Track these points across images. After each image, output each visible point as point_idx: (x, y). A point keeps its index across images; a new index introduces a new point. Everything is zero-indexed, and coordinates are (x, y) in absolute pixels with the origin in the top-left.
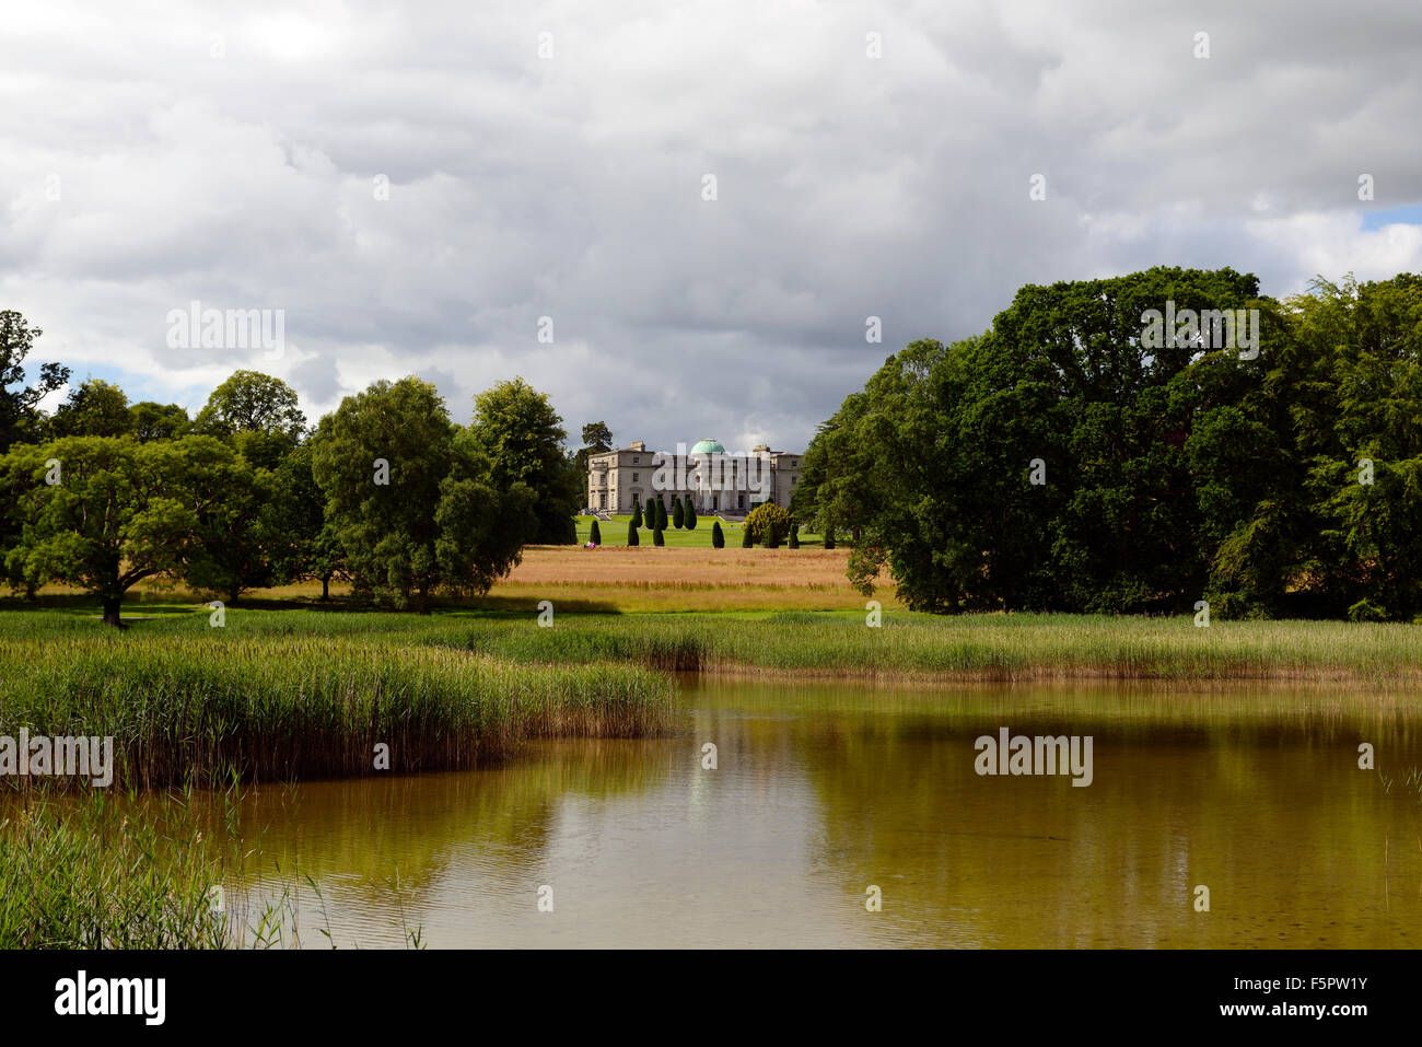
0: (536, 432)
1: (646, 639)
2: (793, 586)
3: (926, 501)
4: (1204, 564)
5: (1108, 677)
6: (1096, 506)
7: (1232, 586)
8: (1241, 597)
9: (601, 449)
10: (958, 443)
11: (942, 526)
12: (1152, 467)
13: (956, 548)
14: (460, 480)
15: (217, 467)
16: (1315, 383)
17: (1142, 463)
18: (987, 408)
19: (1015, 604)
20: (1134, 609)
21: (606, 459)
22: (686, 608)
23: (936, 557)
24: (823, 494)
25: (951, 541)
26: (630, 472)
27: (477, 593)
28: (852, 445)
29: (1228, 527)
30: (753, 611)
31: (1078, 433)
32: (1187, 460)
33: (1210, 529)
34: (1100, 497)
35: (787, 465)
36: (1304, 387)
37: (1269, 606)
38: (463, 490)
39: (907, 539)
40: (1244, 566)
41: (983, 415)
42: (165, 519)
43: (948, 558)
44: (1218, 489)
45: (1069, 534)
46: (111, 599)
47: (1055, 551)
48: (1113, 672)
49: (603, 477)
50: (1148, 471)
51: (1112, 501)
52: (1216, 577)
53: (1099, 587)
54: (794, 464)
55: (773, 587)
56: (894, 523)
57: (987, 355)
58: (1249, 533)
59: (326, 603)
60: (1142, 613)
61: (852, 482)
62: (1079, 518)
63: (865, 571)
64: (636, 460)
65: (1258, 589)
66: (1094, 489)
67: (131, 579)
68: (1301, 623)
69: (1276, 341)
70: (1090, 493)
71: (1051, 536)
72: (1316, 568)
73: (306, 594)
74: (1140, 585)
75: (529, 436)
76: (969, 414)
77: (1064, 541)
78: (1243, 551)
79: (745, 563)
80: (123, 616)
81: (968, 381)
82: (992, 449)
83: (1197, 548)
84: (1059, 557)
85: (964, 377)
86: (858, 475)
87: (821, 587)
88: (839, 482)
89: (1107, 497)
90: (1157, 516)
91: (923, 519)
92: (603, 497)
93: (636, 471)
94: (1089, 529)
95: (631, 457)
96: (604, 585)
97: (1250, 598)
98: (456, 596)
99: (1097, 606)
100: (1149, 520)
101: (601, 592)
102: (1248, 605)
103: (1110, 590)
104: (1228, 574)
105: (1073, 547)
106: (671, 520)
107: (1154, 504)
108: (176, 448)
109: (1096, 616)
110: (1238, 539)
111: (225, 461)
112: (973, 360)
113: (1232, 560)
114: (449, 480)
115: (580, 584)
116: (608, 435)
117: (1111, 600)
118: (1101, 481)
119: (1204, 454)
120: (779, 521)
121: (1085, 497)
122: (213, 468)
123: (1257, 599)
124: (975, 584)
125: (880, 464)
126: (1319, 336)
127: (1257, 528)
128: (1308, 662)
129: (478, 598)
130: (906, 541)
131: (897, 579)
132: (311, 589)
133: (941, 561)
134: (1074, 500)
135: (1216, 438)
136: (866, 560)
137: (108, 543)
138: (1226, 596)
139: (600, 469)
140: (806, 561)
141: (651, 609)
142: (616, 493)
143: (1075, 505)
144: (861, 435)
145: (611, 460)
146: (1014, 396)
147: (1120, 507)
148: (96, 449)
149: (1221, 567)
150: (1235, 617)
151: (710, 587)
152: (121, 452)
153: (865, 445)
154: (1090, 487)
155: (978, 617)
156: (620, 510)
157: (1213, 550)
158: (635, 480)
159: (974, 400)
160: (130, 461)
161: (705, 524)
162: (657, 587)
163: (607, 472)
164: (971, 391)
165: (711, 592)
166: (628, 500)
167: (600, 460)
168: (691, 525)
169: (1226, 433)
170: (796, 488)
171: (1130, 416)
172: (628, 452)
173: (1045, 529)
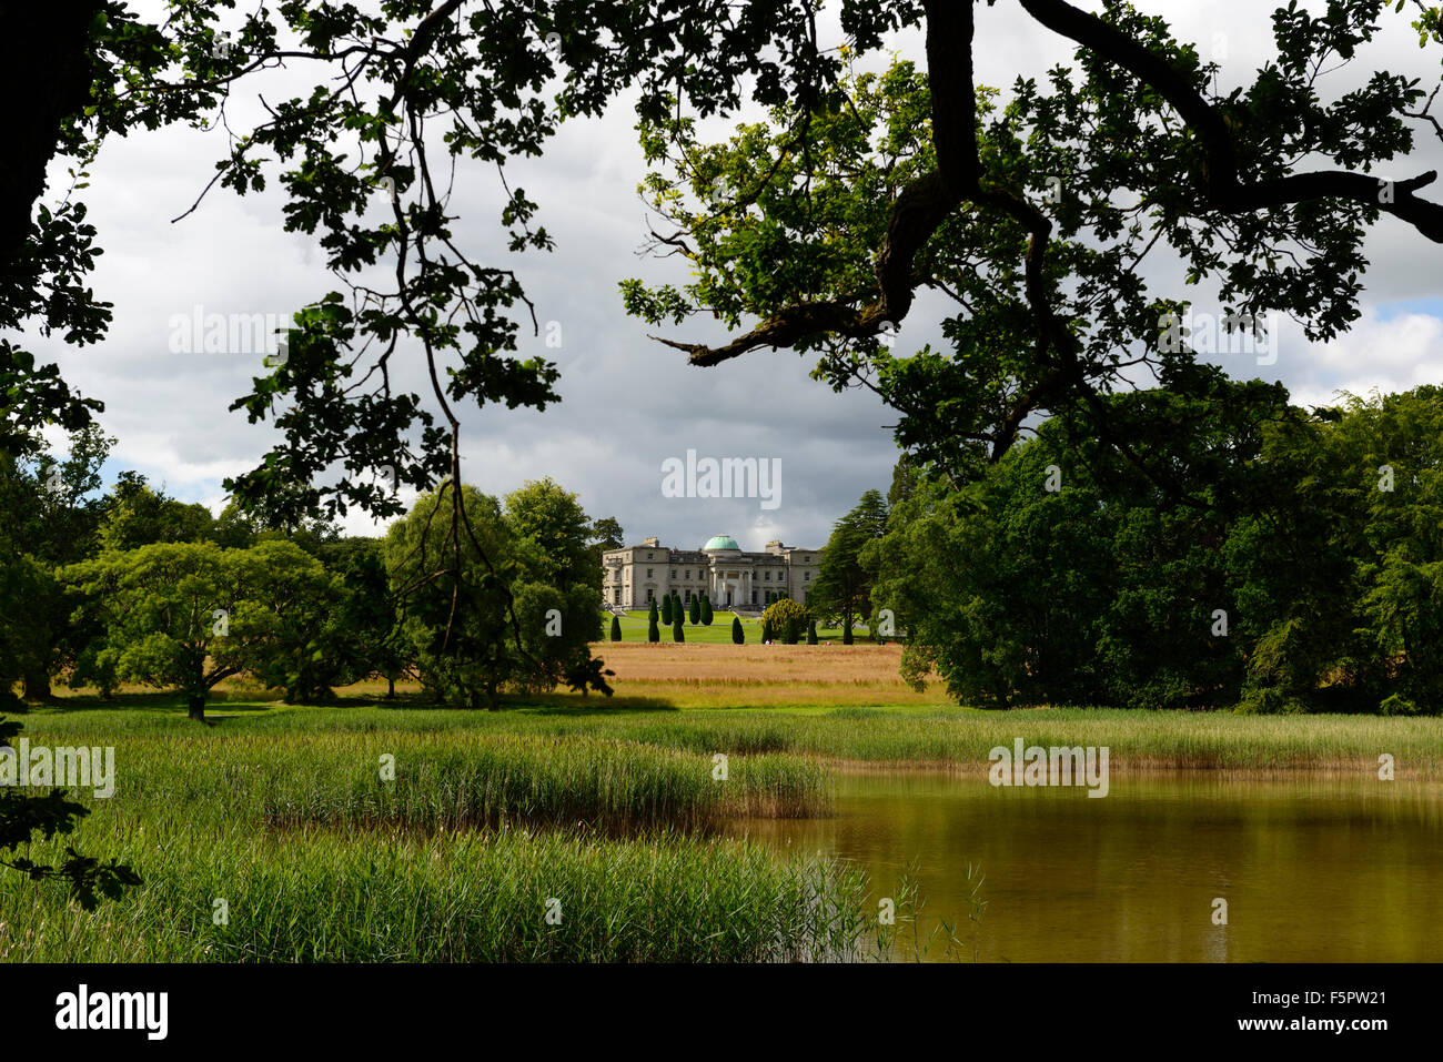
0: (565, 531)
1: (732, 734)
2: (839, 682)
3: (976, 601)
4: (1242, 663)
5: (1167, 767)
6: (1139, 605)
7: (1270, 681)
8: (1278, 692)
9: (612, 545)
10: (1004, 545)
11: (990, 625)
12: (1191, 569)
13: (1005, 646)
14: (529, 582)
15: (297, 571)
16: (1345, 490)
17: (1181, 566)
18: (1034, 513)
19: (1058, 699)
20: (1175, 704)
21: (620, 555)
22: (739, 704)
23: (986, 655)
24: (877, 595)
25: (1000, 639)
26: (645, 568)
27: (544, 691)
28: (904, 548)
29: (1264, 626)
30: (805, 706)
31: (1120, 537)
32: (1224, 561)
33: (1247, 628)
34: (1142, 597)
35: (800, 560)
36: (1335, 494)
37: (1304, 700)
38: (532, 592)
39: (958, 637)
40: (1281, 662)
41: (1031, 519)
42: (251, 622)
43: (998, 655)
44: (1254, 591)
45: (1113, 633)
46: (195, 696)
47: (1099, 649)
48: (1173, 764)
49: (618, 573)
50: (1186, 574)
51: (1153, 601)
52: (1254, 673)
53: (1142, 681)
54: (807, 559)
55: (820, 684)
56: (945, 623)
57: (1032, 462)
58: (1285, 632)
59: (391, 701)
60: (1183, 708)
61: (904, 584)
62: (1122, 618)
63: (917, 668)
64: (650, 556)
65: (1293, 684)
66: (1136, 590)
67: (216, 678)
68: (1336, 717)
69: (1307, 450)
70: (1133, 594)
71: (1095, 635)
72: (1349, 665)
73: (371, 693)
74: (1181, 681)
75: (559, 535)
76: (1016, 519)
77: (1108, 640)
78: (1280, 649)
79: (782, 660)
80: (207, 713)
81: (1013, 487)
82: (1039, 552)
83: (1234, 646)
84: (1103, 655)
85: (1009, 483)
86: (911, 576)
87: (866, 684)
88: (894, 583)
89: (1149, 598)
90: (1196, 615)
91: (973, 618)
92: (618, 593)
93: (650, 567)
94: (1132, 629)
95: (645, 552)
96: (657, 682)
97: (1286, 693)
98: (524, 692)
99: (1140, 701)
100: (1189, 619)
101: (654, 688)
102: (1284, 700)
103: (1153, 685)
104: (1265, 671)
105: (1117, 646)
106: (687, 615)
107: (1193, 604)
108: (257, 553)
109: (1140, 710)
110: (1274, 637)
111: (303, 565)
112: (1019, 467)
113: (1269, 657)
114: (518, 582)
115: (634, 681)
116: (619, 531)
117: (1153, 695)
118: (1143, 582)
119: (1241, 557)
120: (797, 616)
121: (1127, 597)
122: (292, 572)
123: (1293, 694)
124: (1021, 681)
125: (931, 566)
126: (1348, 445)
127: (1292, 627)
128: (1353, 753)
129: (544, 695)
130: (957, 639)
131: (944, 675)
132: (376, 687)
133: (990, 659)
134: (1117, 600)
135: (1253, 542)
136: (918, 658)
137: (193, 644)
138: (1263, 691)
139: (615, 565)
140: (840, 658)
141: (707, 704)
142: (630, 589)
143: (1118, 605)
144: (913, 539)
145: (625, 556)
146: (1059, 501)
147: (1162, 607)
148: (185, 555)
149: (1258, 664)
150: (1272, 711)
151: (758, 684)
152: (208, 557)
153: (916, 548)
154: (1132, 587)
155: (1025, 712)
156: (635, 606)
157: (1249, 649)
158: (650, 576)
159: (1020, 505)
160: (215, 567)
161: (723, 620)
162: (708, 683)
163: (621, 568)
164: (1017, 497)
165: (761, 688)
166: (643, 594)
167: (614, 556)
168: (708, 621)
169: (1263, 537)
170: (812, 583)
171: (1169, 521)
172: (642, 548)
173: (1089, 628)
